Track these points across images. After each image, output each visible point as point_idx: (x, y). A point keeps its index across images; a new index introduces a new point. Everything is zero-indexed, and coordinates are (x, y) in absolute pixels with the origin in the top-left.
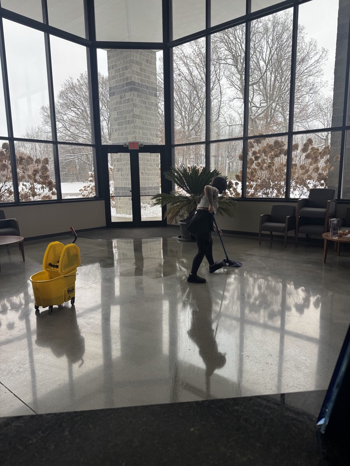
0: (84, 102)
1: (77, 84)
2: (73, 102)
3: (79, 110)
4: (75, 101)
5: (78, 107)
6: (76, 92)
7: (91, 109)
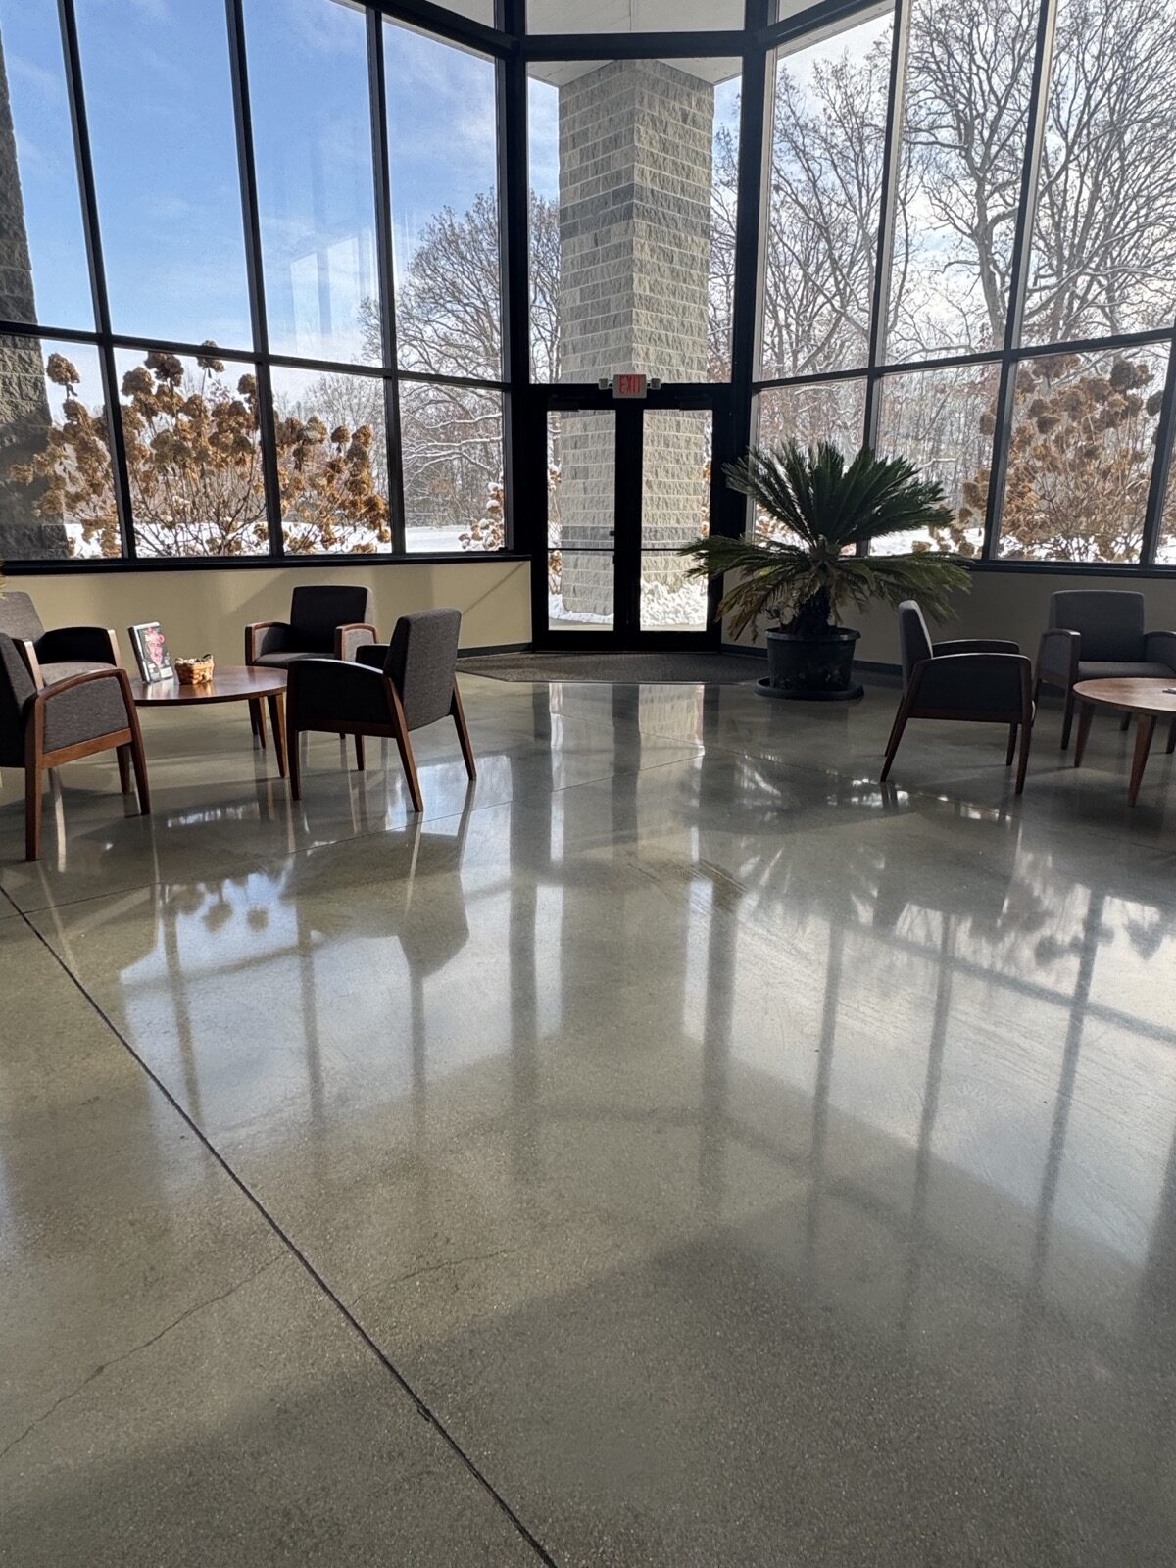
0: (483, 283)
1: (467, 228)
2: (453, 284)
3: (468, 308)
4: (458, 281)
5: (465, 301)
6: (460, 253)
7: (503, 307)
